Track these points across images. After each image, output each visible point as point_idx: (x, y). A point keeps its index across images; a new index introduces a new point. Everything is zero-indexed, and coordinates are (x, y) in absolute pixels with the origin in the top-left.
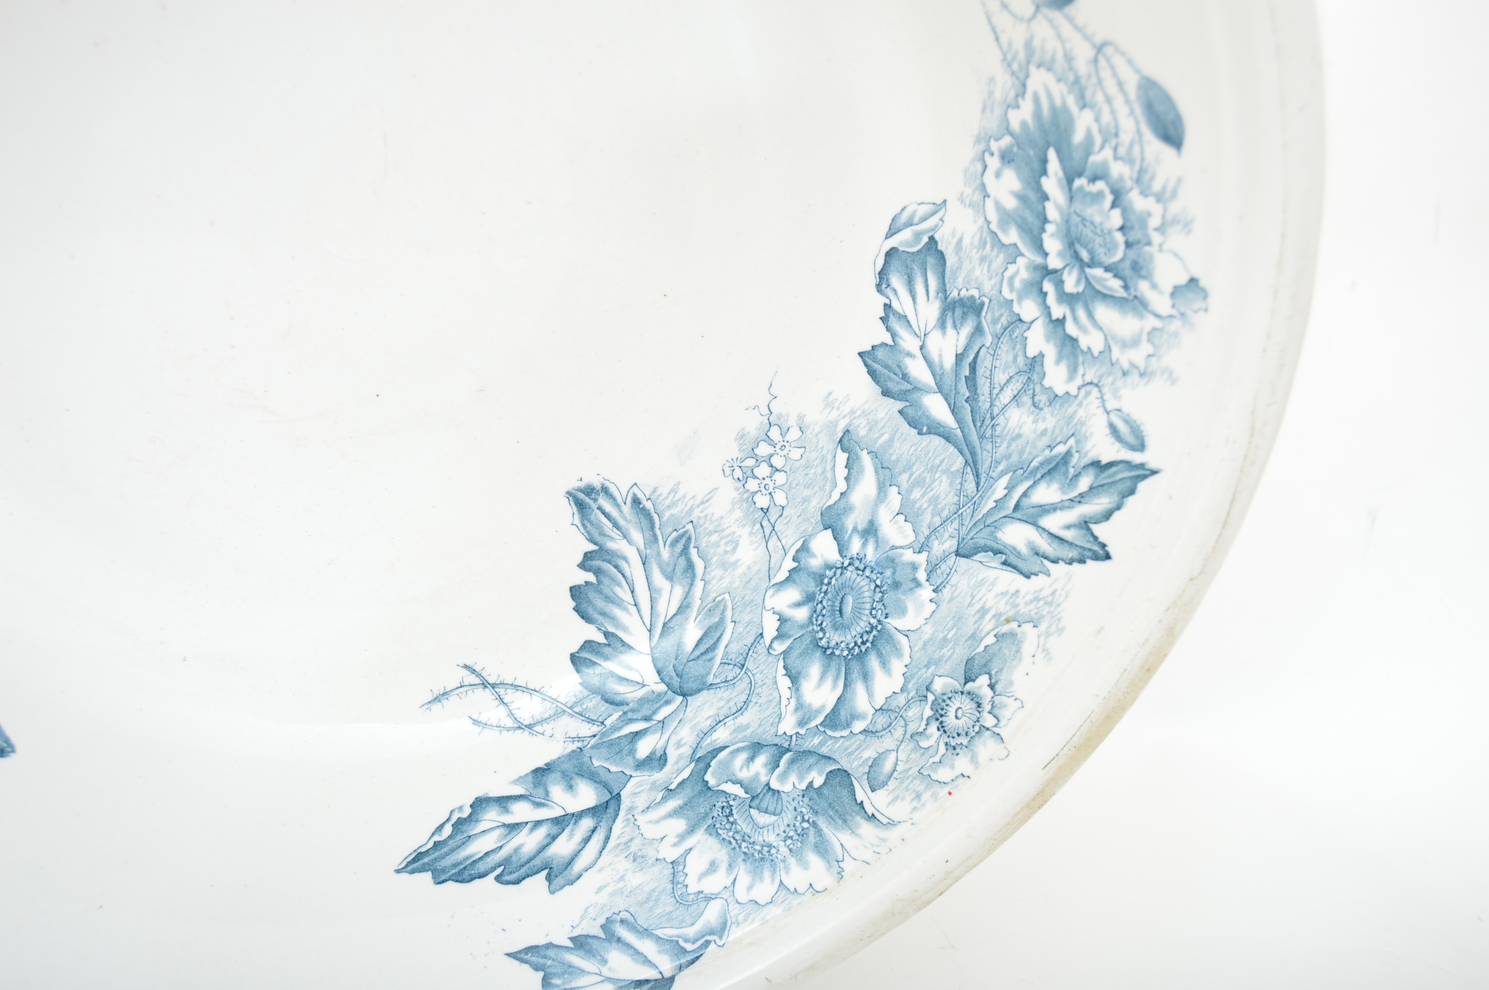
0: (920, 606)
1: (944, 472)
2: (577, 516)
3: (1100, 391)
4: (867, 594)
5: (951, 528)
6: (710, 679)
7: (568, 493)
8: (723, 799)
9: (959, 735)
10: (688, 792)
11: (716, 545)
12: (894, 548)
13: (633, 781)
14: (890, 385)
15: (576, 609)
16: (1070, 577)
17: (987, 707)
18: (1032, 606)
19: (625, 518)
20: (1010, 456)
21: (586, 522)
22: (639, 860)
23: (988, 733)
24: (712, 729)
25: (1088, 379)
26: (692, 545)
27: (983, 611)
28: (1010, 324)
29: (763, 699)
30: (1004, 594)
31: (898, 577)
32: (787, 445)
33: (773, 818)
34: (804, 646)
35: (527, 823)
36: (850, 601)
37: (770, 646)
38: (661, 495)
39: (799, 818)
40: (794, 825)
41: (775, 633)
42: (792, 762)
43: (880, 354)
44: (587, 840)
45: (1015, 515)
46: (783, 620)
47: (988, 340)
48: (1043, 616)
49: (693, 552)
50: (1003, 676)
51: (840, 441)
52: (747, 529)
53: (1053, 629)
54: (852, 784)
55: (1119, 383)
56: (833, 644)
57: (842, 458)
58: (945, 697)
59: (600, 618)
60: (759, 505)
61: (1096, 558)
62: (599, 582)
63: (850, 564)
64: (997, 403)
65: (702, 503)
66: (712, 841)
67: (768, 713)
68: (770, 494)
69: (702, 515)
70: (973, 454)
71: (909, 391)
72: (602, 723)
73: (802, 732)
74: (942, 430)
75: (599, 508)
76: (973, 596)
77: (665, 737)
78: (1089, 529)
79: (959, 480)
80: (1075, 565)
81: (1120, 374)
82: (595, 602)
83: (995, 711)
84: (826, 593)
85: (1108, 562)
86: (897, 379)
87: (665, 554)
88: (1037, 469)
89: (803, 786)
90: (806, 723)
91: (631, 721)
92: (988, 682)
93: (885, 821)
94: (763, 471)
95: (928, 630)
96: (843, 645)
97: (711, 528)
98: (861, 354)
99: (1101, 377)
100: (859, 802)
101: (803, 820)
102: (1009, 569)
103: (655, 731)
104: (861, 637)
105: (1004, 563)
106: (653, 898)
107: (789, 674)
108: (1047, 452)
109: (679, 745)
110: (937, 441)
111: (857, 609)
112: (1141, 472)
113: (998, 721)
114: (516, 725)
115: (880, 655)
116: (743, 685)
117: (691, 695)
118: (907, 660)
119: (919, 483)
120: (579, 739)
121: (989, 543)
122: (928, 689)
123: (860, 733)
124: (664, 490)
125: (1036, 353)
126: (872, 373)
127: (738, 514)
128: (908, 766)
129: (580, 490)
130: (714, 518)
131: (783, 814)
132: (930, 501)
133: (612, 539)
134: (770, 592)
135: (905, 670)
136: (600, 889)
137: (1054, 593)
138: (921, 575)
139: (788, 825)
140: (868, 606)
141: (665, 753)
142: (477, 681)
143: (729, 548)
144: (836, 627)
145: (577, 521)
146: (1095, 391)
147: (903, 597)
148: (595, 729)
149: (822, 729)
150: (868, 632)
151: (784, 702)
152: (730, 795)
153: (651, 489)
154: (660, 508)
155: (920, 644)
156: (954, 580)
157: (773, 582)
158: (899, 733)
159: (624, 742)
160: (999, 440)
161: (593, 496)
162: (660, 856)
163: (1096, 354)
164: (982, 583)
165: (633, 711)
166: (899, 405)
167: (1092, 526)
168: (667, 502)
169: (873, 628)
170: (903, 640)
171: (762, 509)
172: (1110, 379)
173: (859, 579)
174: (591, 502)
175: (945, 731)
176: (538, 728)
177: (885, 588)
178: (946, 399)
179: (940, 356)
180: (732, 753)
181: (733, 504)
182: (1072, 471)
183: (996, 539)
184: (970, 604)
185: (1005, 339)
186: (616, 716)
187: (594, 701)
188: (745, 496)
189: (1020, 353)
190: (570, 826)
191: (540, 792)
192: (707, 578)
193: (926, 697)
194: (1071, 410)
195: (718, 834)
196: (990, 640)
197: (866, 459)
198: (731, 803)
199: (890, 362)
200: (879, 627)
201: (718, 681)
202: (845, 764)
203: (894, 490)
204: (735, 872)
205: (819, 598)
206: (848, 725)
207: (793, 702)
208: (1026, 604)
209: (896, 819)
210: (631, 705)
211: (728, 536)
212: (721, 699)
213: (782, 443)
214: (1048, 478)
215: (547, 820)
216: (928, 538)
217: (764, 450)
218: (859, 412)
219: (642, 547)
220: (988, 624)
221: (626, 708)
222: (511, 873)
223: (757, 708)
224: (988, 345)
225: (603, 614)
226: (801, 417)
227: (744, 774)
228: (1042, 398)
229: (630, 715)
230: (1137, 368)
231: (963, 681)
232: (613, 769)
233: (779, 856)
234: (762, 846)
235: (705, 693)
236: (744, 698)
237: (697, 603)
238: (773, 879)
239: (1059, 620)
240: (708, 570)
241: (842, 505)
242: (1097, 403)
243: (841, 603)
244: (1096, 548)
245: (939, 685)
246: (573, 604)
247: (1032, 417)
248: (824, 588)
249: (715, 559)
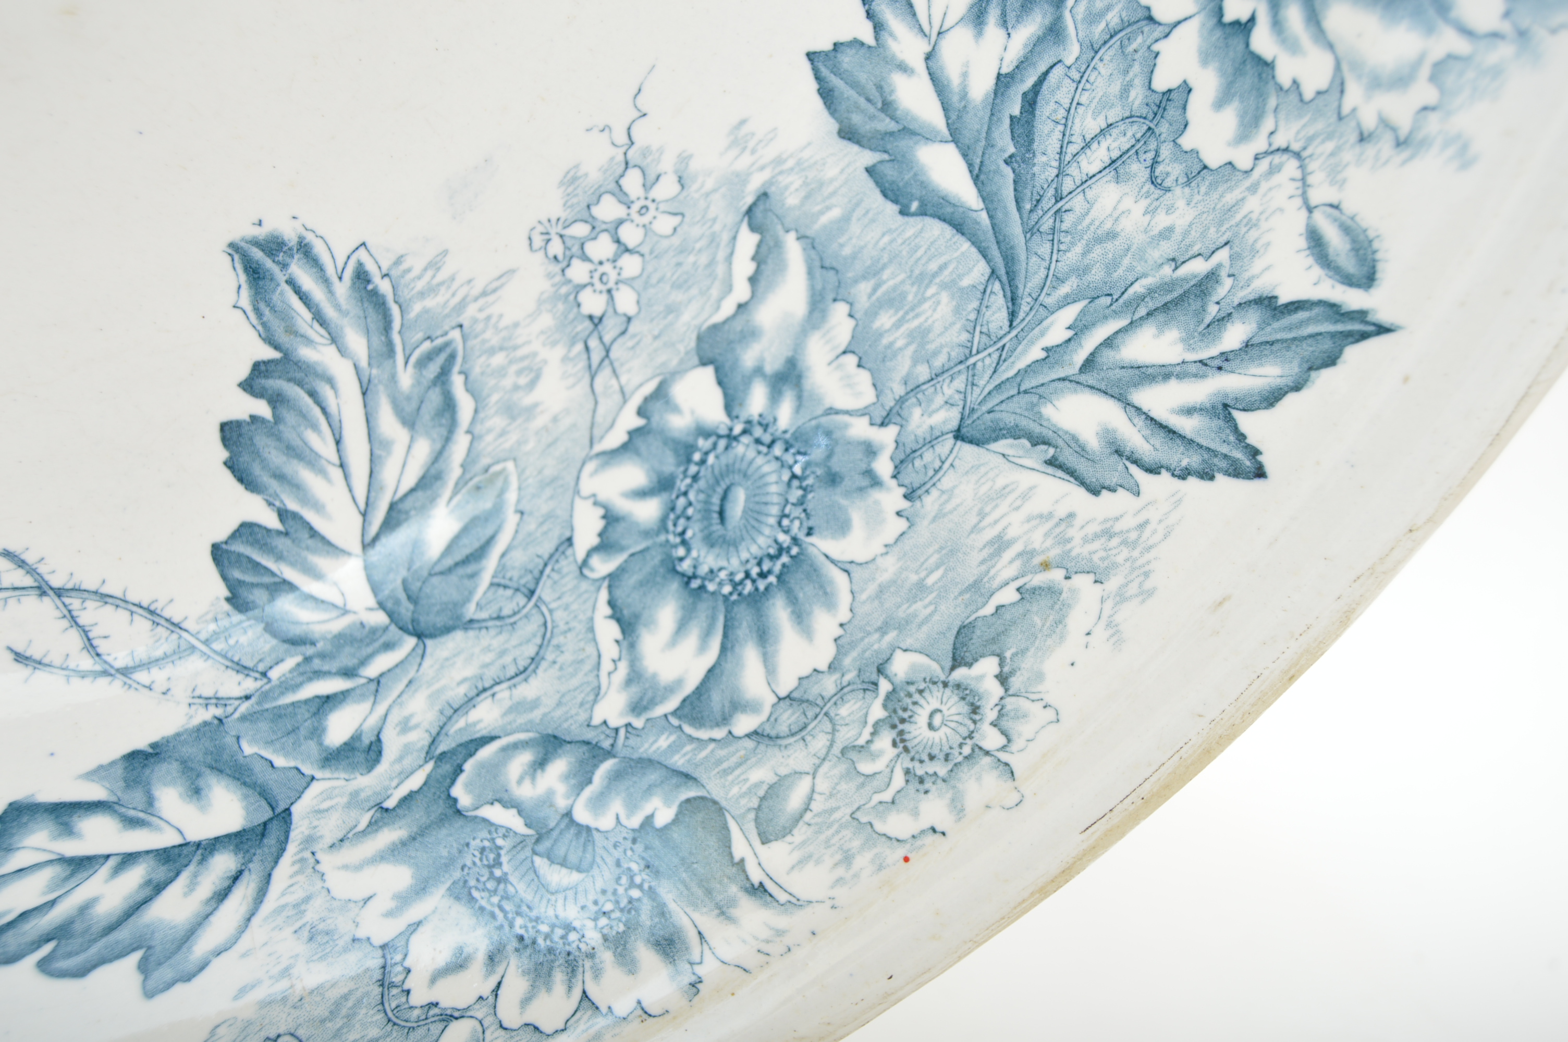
0: (875, 520)
1: (944, 286)
2: (245, 293)
3: (1302, 167)
4: (774, 489)
5: (951, 388)
6: (470, 611)
7: (232, 245)
8: (484, 834)
9: (932, 758)
10: (418, 815)
11: (501, 372)
12: (831, 411)
13: (315, 788)
14: (856, 119)
15: (230, 465)
16: (1180, 501)
17: (991, 715)
18: (1097, 545)
19: (337, 307)
20: (1086, 270)
21: (262, 306)
22: (319, 938)
23: (987, 760)
24: (469, 702)
25: (1280, 140)
26: (456, 369)
27: (999, 544)
28: (1125, 25)
29: (567, 657)
30: (1044, 517)
31: (836, 464)
32: (652, 206)
33: (575, 877)
34: (648, 569)
35: (108, 857)
36: (740, 497)
37: (585, 563)
38: (409, 270)
39: (624, 880)
40: (615, 892)
41: (595, 541)
42: (616, 776)
43: (847, 60)
44: (222, 895)
45: (1083, 378)
46: (611, 518)
47: (1072, 52)
48: (1115, 566)
49: (457, 382)
50: (1027, 663)
51: (750, 211)
52: (559, 351)
53: (1133, 589)
54: (726, 828)
55: (1347, 156)
56: (703, 570)
57: (748, 241)
58: (912, 689)
59: (274, 485)
60: (586, 309)
61: (1236, 472)
62: (277, 419)
63: (745, 432)
64: (1073, 170)
65: (484, 294)
66: (460, 912)
67: (575, 682)
68: (609, 291)
69: (481, 316)
70: (1009, 259)
71: (892, 134)
72: (264, 674)
73: (638, 723)
74: (949, 210)
75: (291, 282)
76: (982, 515)
77: (381, 709)
78: (1230, 419)
79: (975, 304)
80: (1192, 481)
81: (1353, 137)
82: (266, 455)
83: (1005, 723)
84: (695, 478)
85: (1257, 483)
86: (871, 109)
88: (1142, 298)
89: (635, 821)
90: (646, 709)
91: (318, 674)
92: (996, 670)
93: (782, 897)
94: (602, 248)
95: (889, 567)
96: (723, 575)
97: (495, 341)
98: (811, 56)
99: (1310, 140)
100: (737, 858)
101: (632, 885)
102: (1060, 473)
103: (363, 697)
104: (759, 564)
105: (1051, 462)
106: (344, 1011)
107: (617, 615)
108: (1167, 270)
109: (405, 726)
110: (936, 229)
111: (754, 513)
112: (1357, 327)
113: (1009, 741)
114: (98, 668)
115: (793, 600)
116: (530, 627)
117: (432, 636)
118: (844, 614)
119: (893, 300)
120: (219, 701)
121: (1024, 423)
122: (880, 671)
123: (748, 736)
124: (416, 264)
125: (1174, 83)
126: (826, 94)
127: (546, 320)
128: (832, 803)
129: (256, 243)
130: (502, 324)
131: (595, 871)
132: (911, 336)
133: (309, 342)
134: (590, 466)
135: (839, 632)
136: (243, 991)
137: (1142, 526)
138: (883, 467)
139: (604, 892)
140: (775, 510)
141: (379, 740)
142: (28, 581)
143: (523, 381)
144: (710, 541)
145: (245, 300)
146: (1291, 167)
147: (844, 502)
148: (250, 685)
149: (675, 721)
150: (772, 558)
151: (607, 665)
152: (498, 827)
153: (392, 258)
154: (405, 294)
155: (872, 589)
156: (947, 481)
157: (598, 448)
158: (819, 743)
159: (303, 713)
160: (1067, 239)
161: (281, 257)
162: (361, 933)
163: (1308, 94)
164: (1003, 493)
165: (322, 656)
166: (869, 158)
167: (1238, 416)
168: (420, 285)
169: (781, 550)
170: (840, 578)
171: (591, 317)
172: (1330, 146)
173: (760, 460)
174: (275, 269)
175: (906, 749)
176: (142, 677)
177: (810, 481)
178: (965, 156)
179: (965, 75)
180: (504, 749)
181: (540, 302)
182: (1213, 310)
183: (1039, 418)
184: (975, 529)
185: (1108, 54)
186: (290, 663)
187: (250, 633)
188: (564, 290)
189: (1138, 82)
190: (192, 868)
191: (137, 797)
192: (478, 429)
193: (876, 684)
194: (1230, 198)
195: (472, 899)
196: (1009, 596)
197: (793, 251)
198: (500, 842)
199: (862, 77)
200: (795, 551)
201: (483, 615)
202: (714, 788)
203: (841, 309)
204: (500, 970)
205: (682, 485)
206: (725, 719)
207: (623, 668)
208: (1086, 540)
209: (804, 895)
210: (320, 645)
211: (523, 358)
212: (488, 649)
213: (642, 202)
214: (1161, 317)
215: (148, 852)
216: (901, 401)
217: (608, 210)
218: (790, 163)
219: (364, 363)
220: (1006, 568)
221: (310, 651)
222: (70, 955)
223: (554, 671)
224: (1069, 60)
225: (280, 477)
226: (684, 159)
227: (526, 792)
228: (1171, 169)
229: (317, 664)
230: (1394, 129)
231: (948, 663)
232: (280, 761)
233: (583, 946)
234: (553, 926)
235: (458, 635)
236: (531, 650)
237: (455, 472)
238: (570, 989)
239: (1147, 575)
240: (481, 415)
241: (738, 325)
242: (1292, 188)
243: (724, 498)
244: (1238, 454)
245: (901, 665)
246: (224, 454)
247: (1144, 203)
248: (693, 469)
249: (495, 398)
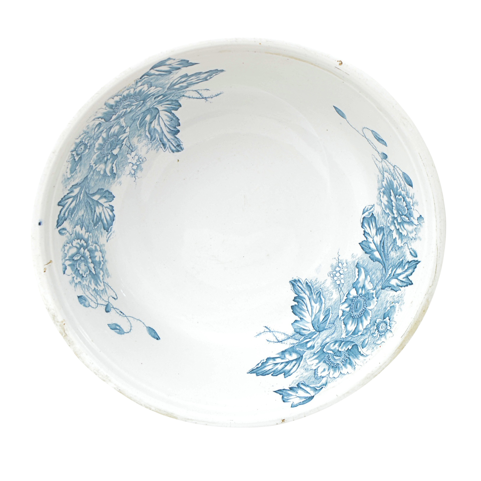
0: (374, 303)
1: (379, 270)
2: (292, 287)
3: (407, 244)
4: (362, 302)
5: (380, 283)
6: (326, 328)
7: (290, 281)
8: (328, 354)
9: (382, 332)
10: (319, 354)
11: (327, 294)
12: (369, 290)
13: (306, 352)
14: (367, 250)
15: (293, 312)
16: (405, 290)
17: (388, 324)
18: (397, 298)
19: (304, 288)
20: (391, 263)
21: (294, 289)
22: (306, 370)
23: (389, 331)
24: (326, 339)
25: (405, 242)
26: (321, 295)
27: (387, 302)
28: (390, 232)
29: (338, 331)
30: (391, 297)
31: (369, 297)
32: (343, 268)
33: (339, 357)
34: (348, 317)
35: (279, 363)
36: (359, 304)
37: (340, 318)
38: (313, 282)
39: (345, 357)
40: (344, 359)
41: (342, 315)
42: (344, 344)
43: (364, 243)
44: (294, 366)
45: (394, 277)
46: (343, 311)
47: (386, 236)
48: (400, 301)
49: (322, 296)
50: (392, 317)
51: (356, 266)
52: (335, 290)
53: (402, 303)
54: (358, 347)
55: (411, 242)
56: (355, 315)
57: (357, 270)
58: (379, 324)
59: (299, 314)
60: (337, 284)
61: (410, 284)
62: (298, 305)
63: (359, 296)
64: (388, 251)
65: (323, 283)
66: (324, 364)
67: (339, 333)
68: (340, 280)
69: (324, 287)
70: (384, 264)
71: (371, 251)
72: (299, 340)
73: (347, 337)
74: (378, 260)
75: (298, 285)
76: (385, 298)
77: (314, 342)
78: (408, 278)
79: (382, 271)
80: (406, 287)
81: (411, 240)
82: (297, 310)
83: (390, 325)
84: (353, 304)
85: (412, 285)
86: (368, 249)
87: (315, 297)
88: (397, 265)
89: (347, 349)
90: (348, 335)
91: (306, 339)
92: (388, 318)
93: (365, 355)
94: (338, 274)
95: (376, 308)
96: (357, 315)
97: (326, 290)
98: (359, 244)
99: (407, 241)
100: (359, 351)
101: (346, 357)
102: (392, 290)
103: (312, 341)
104: (361, 312)
105: (392, 289)
106: (310, 378)
107: (344, 324)
108: (399, 261)
109: (318, 343)
110: (377, 262)
111: (360, 306)
112: (417, 262)
113: (391, 327)
114: (278, 341)
115: (365, 316)
116: (333, 328)
117: (321, 332)
118: (371, 316)
119: (374, 274)
120: (293, 344)
121: (388, 285)
122: (375, 322)
123: (360, 335)
124: (313, 280)
125: (395, 238)
126: (362, 248)
127: (332, 286)
128: (371, 341)
129: (293, 281)
130: (326, 287)
131: (342, 356)
132: (376, 277)
133: (301, 293)
134: (341, 305)
135: (370, 318)
136: (297, 377)
137: (402, 295)
138: (374, 296)
139: (343, 359)
140: (363, 305)
141: (314, 346)
142: (268, 330)
143: (330, 295)
144: (355, 311)
145: (292, 289)
147: (370, 302)
148: (297, 341)
149: (351, 335)
150: (362, 311)
151: (343, 330)
152: (329, 353)
153: (310, 280)
154: (313, 285)
155: (374, 312)
156: (381, 296)
157: (341, 303)
158: (369, 334)
159: (304, 344)
160: (389, 260)
161: (296, 282)
162: (312, 369)
163: (406, 236)
164: (387, 295)
165: (307, 337)
166: (369, 255)
167: (409, 277)
168: (314, 283)
169: (363, 310)
170: (370, 311)
171: (338, 284)
172: (409, 241)
173: (361, 299)
174: (296, 284)
175: (379, 332)
176: (283, 342)
177: (366, 300)
178: (379, 252)
179: (377, 242)
180: (330, 344)
181: (331, 284)
182: (404, 264)
183: (389, 284)
184: (384, 300)
185: (389, 236)
186: (303, 338)
187: (297, 335)
188: (334, 281)
189: (392, 238)
190: (290, 363)
191: (283, 356)
192: (325, 303)
193: (375, 324)
194: (402, 250)
195: (326, 362)
196: (389, 308)
197: (362, 270)
198: (329, 355)
199: (366, 245)
200: (365, 310)
201: (328, 328)
202: (356, 343)
203: (369, 276)
204: (330, 371)
205: (352, 305)
206: (357, 334)
207: (345, 330)
208: (396, 298)
209: (368, 354)
210: (306, 335)
211: (330, 292)
212: (328, 332)
213: (342, 267)
214: (399, 267)
215: (285, 362)
216: (376, 286)
217: (338, 269)
218: (360, 258)
219: (309, 295)
220: (388, 305)
221: (305, 336)
222: (275, 374)
223: (337, 333)
224: (386, 237)
225: (300, 313)
226: (346, 260)
227: (333, 348)
228: (397, 248)
229: (306, 338)
230: (414, 238)
231: (383, 319)
232: (301, 350)
233: (340, 366)
234: (336, 364)
235: (324, 331)
236: (334, 331)
237: (323, 309)
238: (339, 372)
239: (403, 301)
240: (326, 301)
241: (357, 282)
242: (407, 247)
243: (357, 305)
244: (410, 282)
245: (378, 321)
246: (292, 310)
247: (395, 253)
248: (353, 302)
249: (327, 298)
